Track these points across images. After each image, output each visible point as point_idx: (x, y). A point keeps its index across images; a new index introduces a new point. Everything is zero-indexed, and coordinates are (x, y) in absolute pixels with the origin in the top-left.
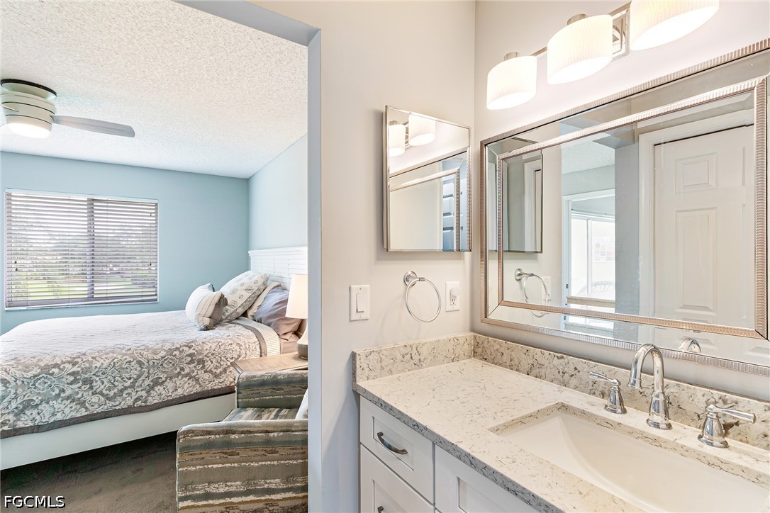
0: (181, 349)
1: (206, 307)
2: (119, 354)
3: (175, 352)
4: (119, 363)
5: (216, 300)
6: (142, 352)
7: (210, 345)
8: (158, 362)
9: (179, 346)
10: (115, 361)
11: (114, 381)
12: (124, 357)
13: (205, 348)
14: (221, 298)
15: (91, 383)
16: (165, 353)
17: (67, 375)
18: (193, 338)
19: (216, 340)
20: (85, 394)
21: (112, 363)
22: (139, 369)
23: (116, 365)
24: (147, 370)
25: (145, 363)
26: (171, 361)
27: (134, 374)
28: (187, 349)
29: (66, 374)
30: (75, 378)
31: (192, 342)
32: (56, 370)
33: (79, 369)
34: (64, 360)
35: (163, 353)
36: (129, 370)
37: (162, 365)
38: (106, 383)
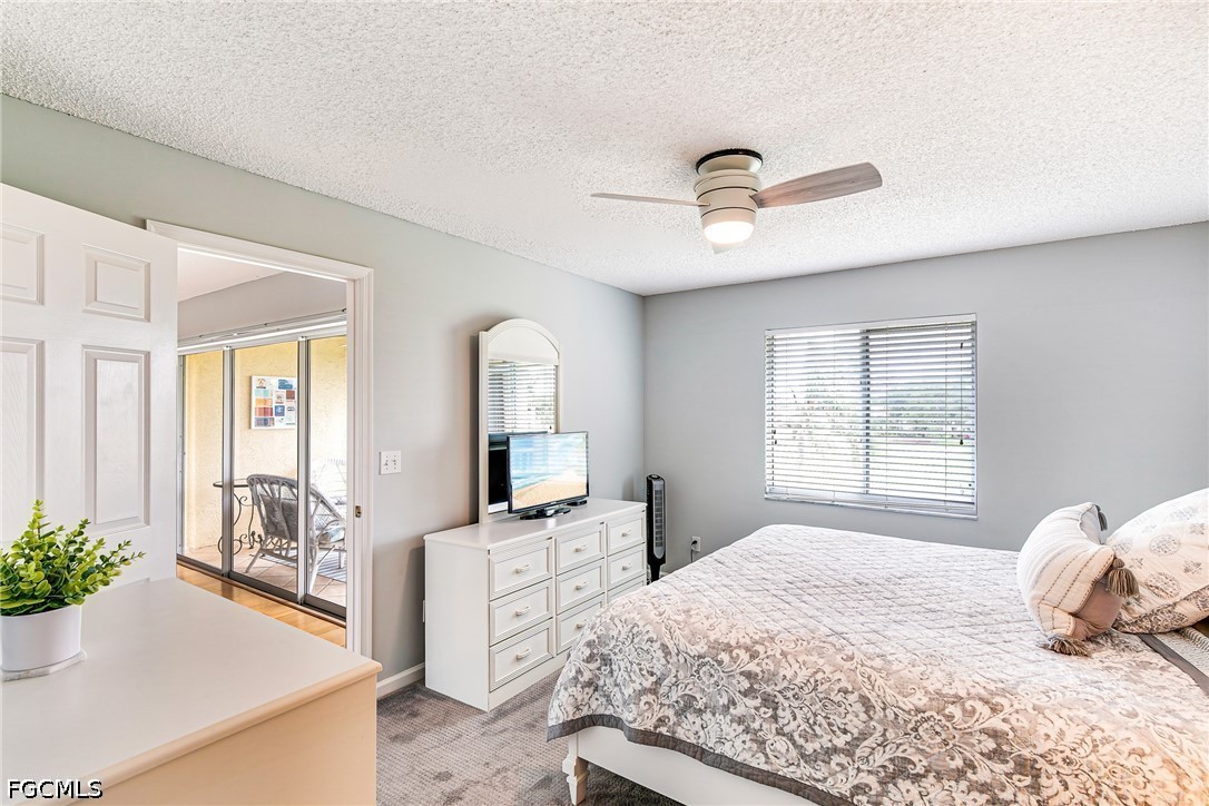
0: (968, 705)
1: (1063, 584)
2: (829, 662)
3: (950, 709)
4: (825, 686)
5: (1096, 570)
6: (875, 675)
7: (1060, 723)
8: (907, 717)
9: (963, 693)
10: (819, 676)
11: (815, 723)
12: (838, 675)
13: (1042, 731)
14: (1111, 567)
15: (775, 709)
16: (925, 700)
17: (741, 673)
18: (1011, 675)
19: (1082, 713)
20: (765, 726)
21: (812, 680)
22: (863, 717)
23: (820, 688)
24: (880, 728)
25: (878, 708)
26: (938, 729)
27: (855, 724)
28: (986, 711)
29: (738, 671)
30: (752, 685)
31: (1003, 692)
32: (724, 656)
33: (758, 670)
34: (742, 641)
35: (920, 700)
36: (842, 710)
37: (915, 729)
38: (799, 720)
